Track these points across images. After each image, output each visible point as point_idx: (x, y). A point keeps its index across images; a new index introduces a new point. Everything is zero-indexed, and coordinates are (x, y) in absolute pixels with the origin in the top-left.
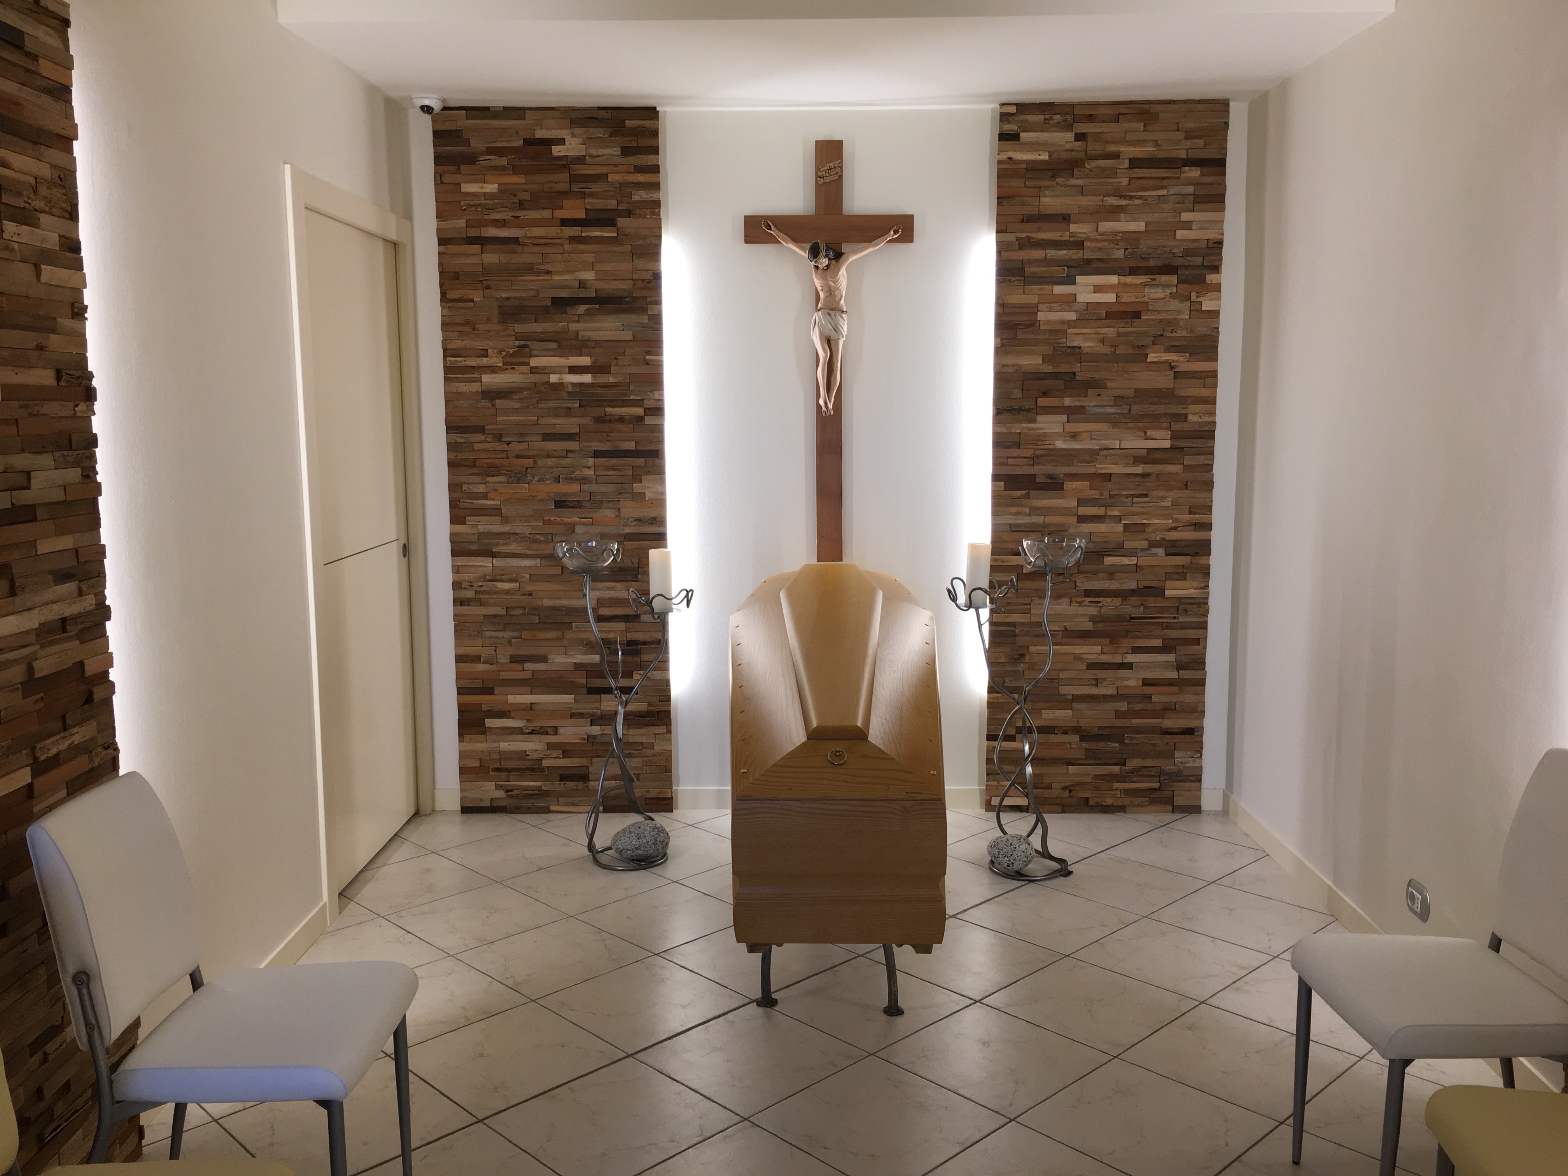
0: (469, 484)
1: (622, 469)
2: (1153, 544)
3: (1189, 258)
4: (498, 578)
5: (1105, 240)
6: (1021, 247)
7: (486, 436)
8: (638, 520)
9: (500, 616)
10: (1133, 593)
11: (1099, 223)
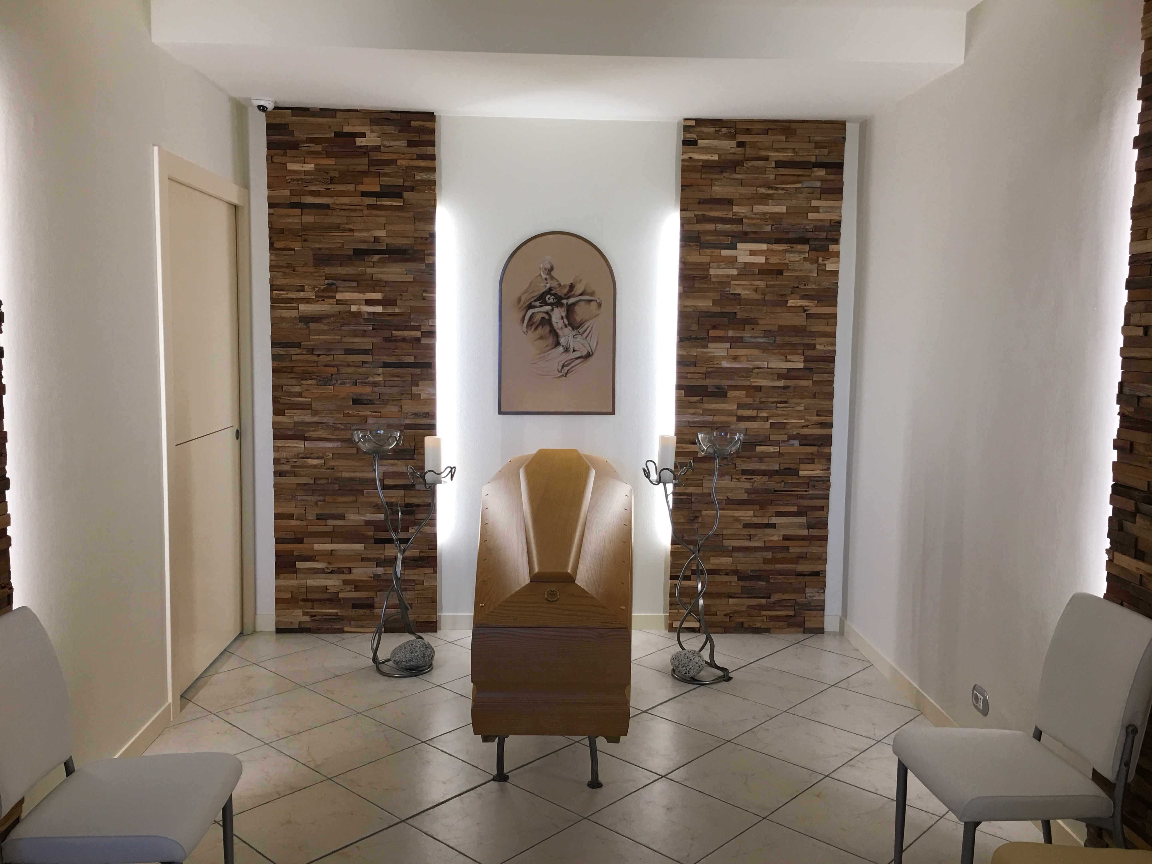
0: (287, 385)
1: (403, 376)
2: (791, 438)
3: (817, 233)
4: (308, 456)
5: (758, 218)
6: (698, 222)
7: (301, 350)
8: (416, 414)
9: (310, 484)
10: (777, 472)
11: (754, 206)
